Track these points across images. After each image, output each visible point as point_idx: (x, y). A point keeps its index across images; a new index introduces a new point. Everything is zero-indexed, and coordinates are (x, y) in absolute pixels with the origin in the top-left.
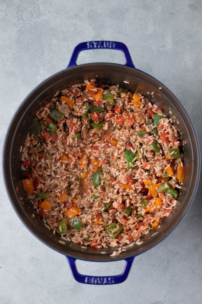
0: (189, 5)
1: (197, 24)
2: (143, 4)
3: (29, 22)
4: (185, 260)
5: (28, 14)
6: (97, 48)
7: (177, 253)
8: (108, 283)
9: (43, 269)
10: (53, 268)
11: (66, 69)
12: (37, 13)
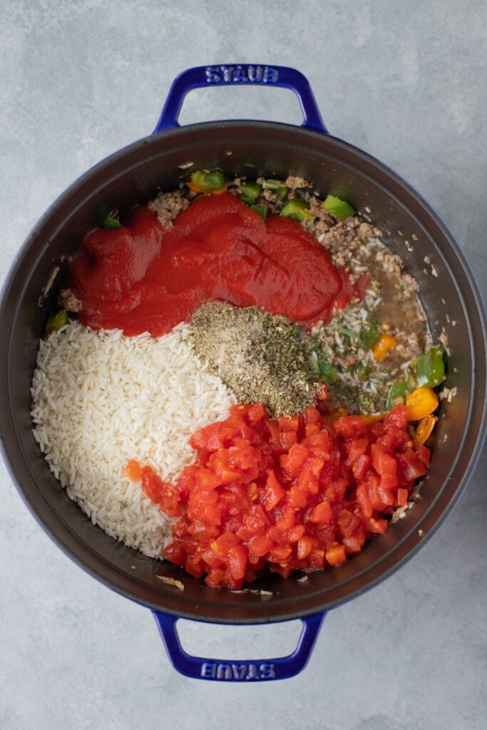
3: (53, 14)
4: (446, 614)
6: (231, 82)
8: (257, 678)
10: (116, 635)
11: (151, 136)
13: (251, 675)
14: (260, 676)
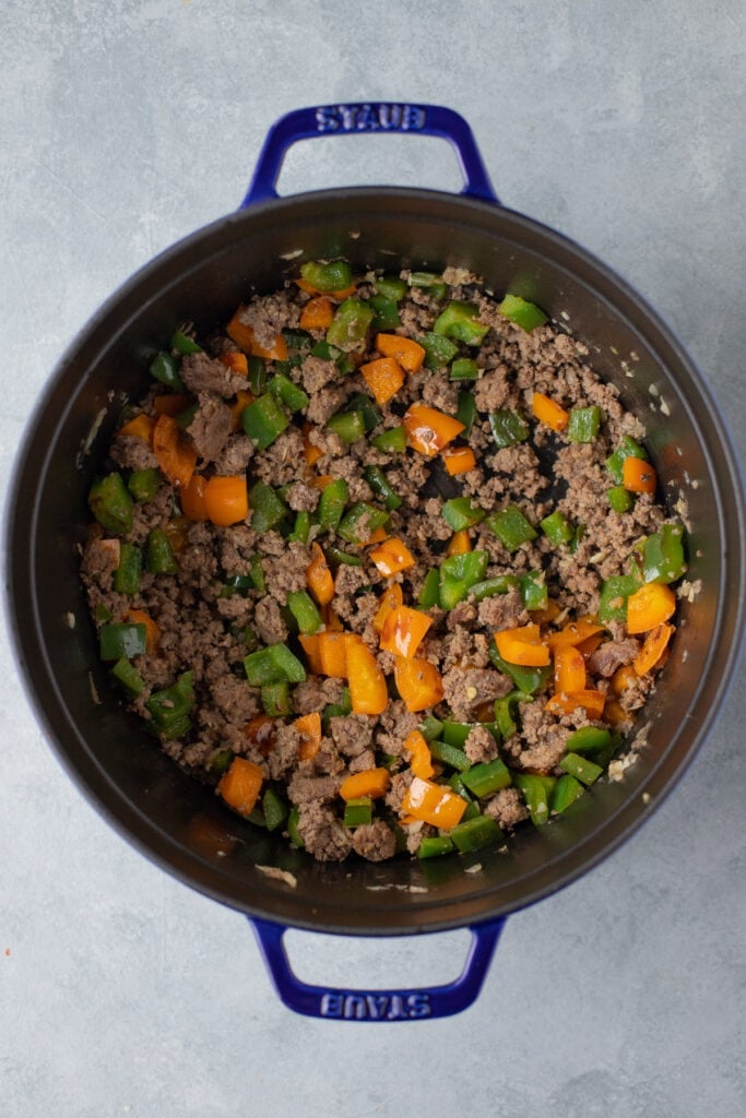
1: (738, 29)
3: (95, 30)
4: (694, 919)
6: (354, 130)
7: (665, 892)
8: (404, 1015)
9: (166, 956)
10: (201, 954)
11: (237, 214)
13: (395, 1011)
14: (408, 1013)
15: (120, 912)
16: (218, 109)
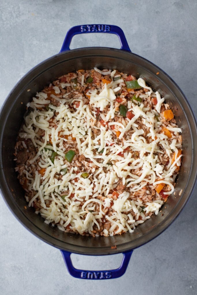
0: (175, 3)
1: (184, 23)
2: (127, 3)
3: (8, 23)
4: (173, 268)
5: (8, 14)
6: (91, 32)
7: (164, 260)
8: (104, 278)
9: (26, 278)
11: (58, 54)
12: (17, 13)
13: (102, 277)
14: (105, 277)
15: (14, 266)
16: (41, 44)
